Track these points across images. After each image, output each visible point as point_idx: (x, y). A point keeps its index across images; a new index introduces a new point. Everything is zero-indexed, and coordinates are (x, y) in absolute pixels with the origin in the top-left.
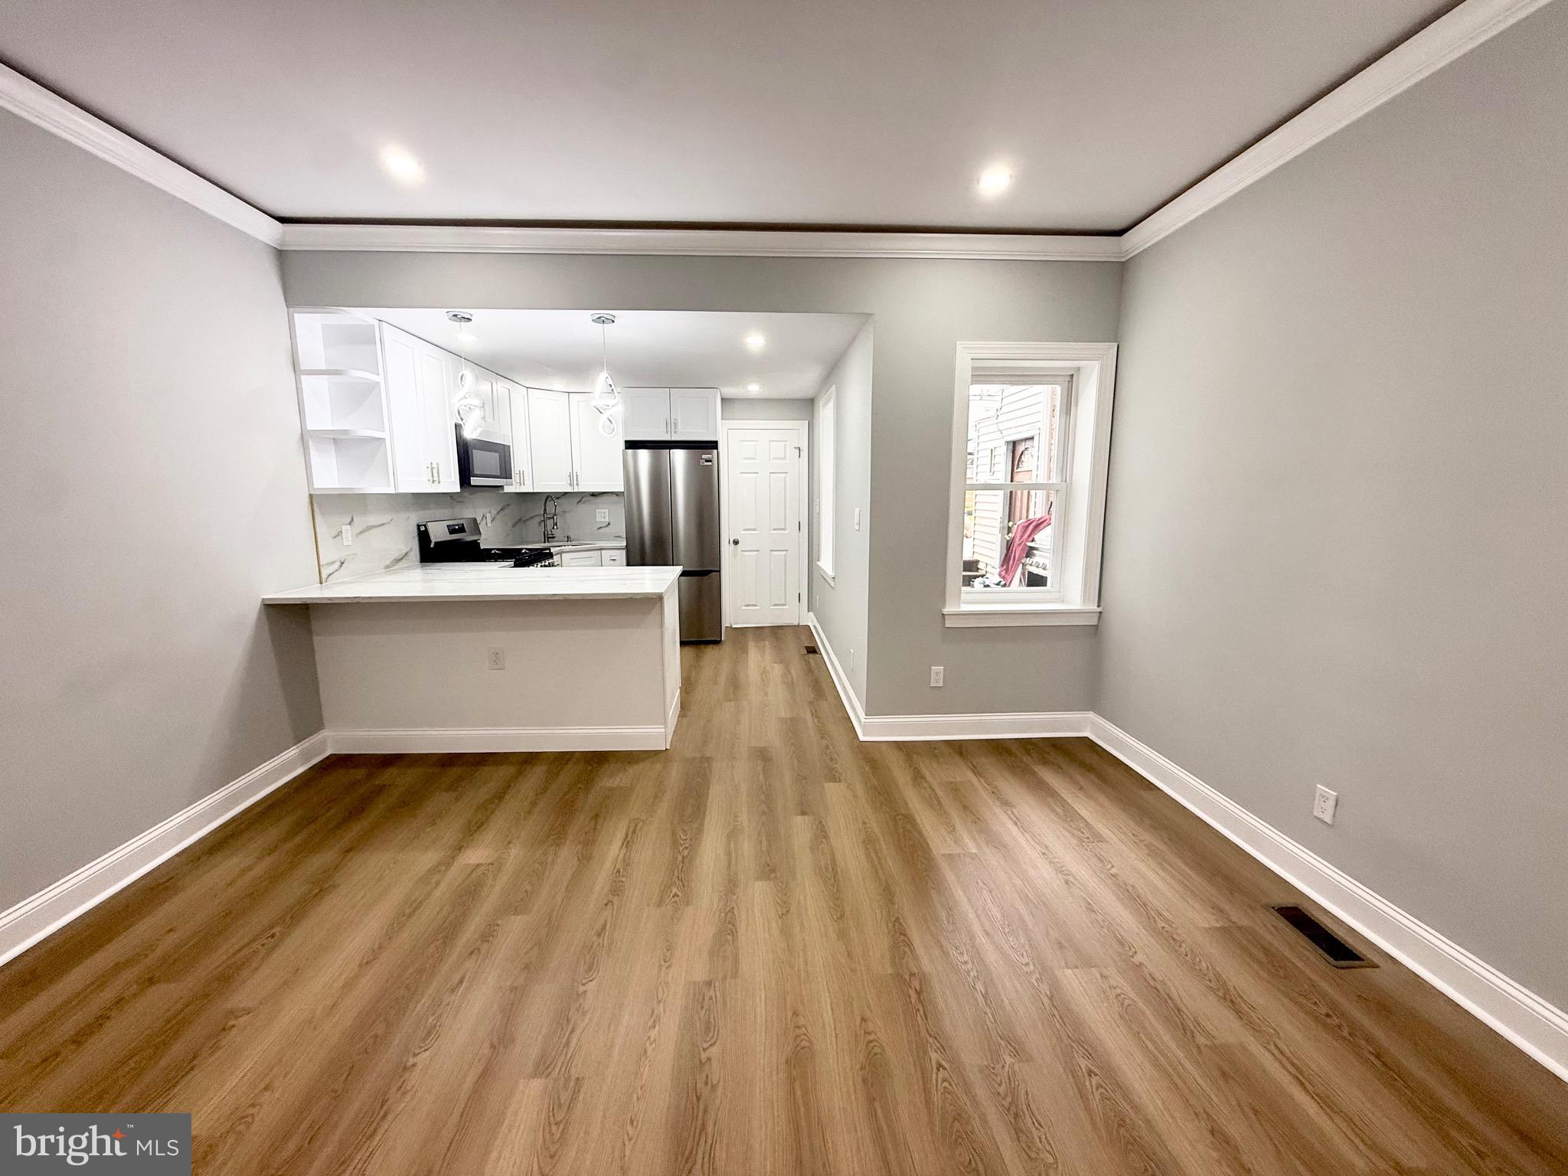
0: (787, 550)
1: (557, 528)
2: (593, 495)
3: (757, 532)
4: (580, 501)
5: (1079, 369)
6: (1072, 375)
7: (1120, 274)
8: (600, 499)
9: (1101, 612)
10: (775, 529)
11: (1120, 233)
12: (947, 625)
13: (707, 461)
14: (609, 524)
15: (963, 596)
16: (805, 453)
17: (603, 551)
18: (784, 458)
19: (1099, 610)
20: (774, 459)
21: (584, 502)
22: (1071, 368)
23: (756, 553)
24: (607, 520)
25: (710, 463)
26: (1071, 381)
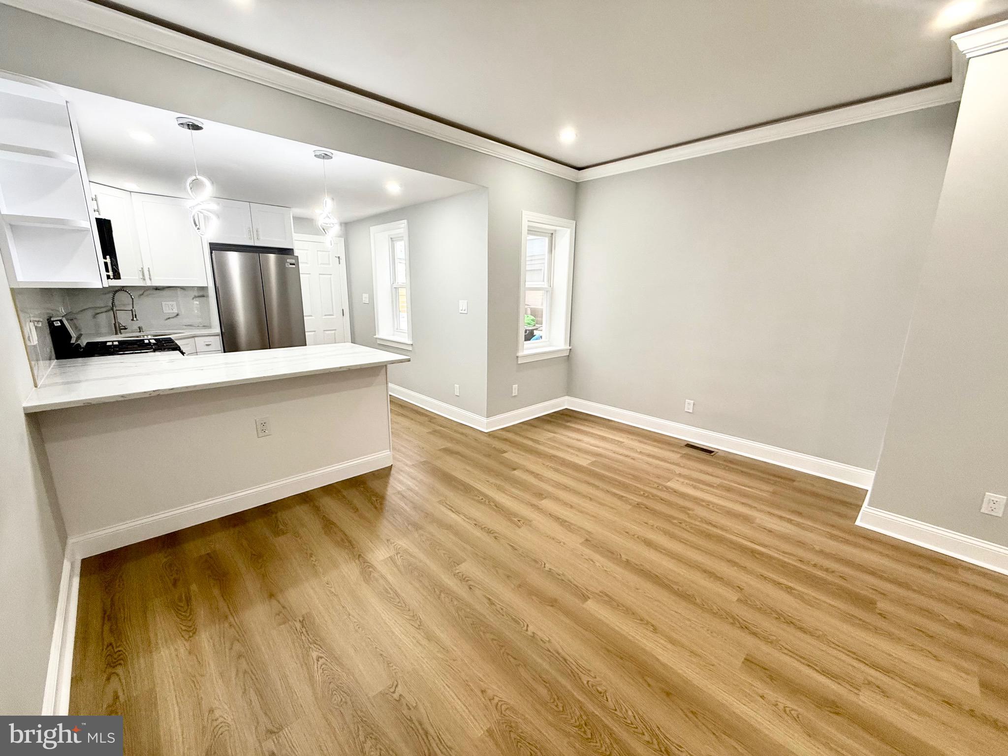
0: (335, 330)
1: (137, 320)
2: (157, 289)
3: (313, 317)
4: (142, 294)
5: (555, 231)
6: (552, 234)
7: (577, 188)
8: (164, 293)
9: (570, 349)
10: (326, 315)
11: (580, 169)
12: (519, 363)
13: (291, 264)
14: (178, 315)
15: (525, 346)
16: (343, 261)
17: (196, 338)
18: (329, 264)
19: (570, 348)
20: (321, 264)
21: (147, 295)
22: (552, 230)
23: (313, 333)
24: (175, 311)
25: (294, 266)
26: (552, 237)
